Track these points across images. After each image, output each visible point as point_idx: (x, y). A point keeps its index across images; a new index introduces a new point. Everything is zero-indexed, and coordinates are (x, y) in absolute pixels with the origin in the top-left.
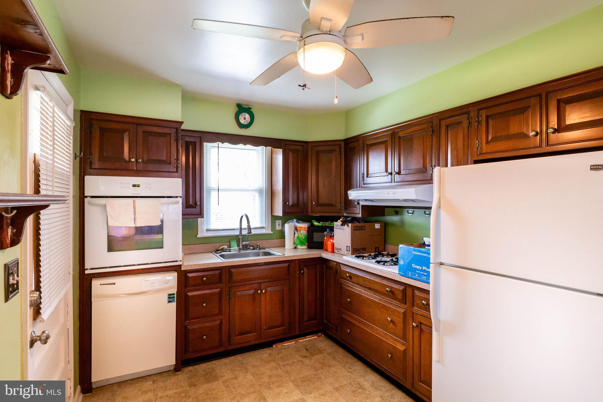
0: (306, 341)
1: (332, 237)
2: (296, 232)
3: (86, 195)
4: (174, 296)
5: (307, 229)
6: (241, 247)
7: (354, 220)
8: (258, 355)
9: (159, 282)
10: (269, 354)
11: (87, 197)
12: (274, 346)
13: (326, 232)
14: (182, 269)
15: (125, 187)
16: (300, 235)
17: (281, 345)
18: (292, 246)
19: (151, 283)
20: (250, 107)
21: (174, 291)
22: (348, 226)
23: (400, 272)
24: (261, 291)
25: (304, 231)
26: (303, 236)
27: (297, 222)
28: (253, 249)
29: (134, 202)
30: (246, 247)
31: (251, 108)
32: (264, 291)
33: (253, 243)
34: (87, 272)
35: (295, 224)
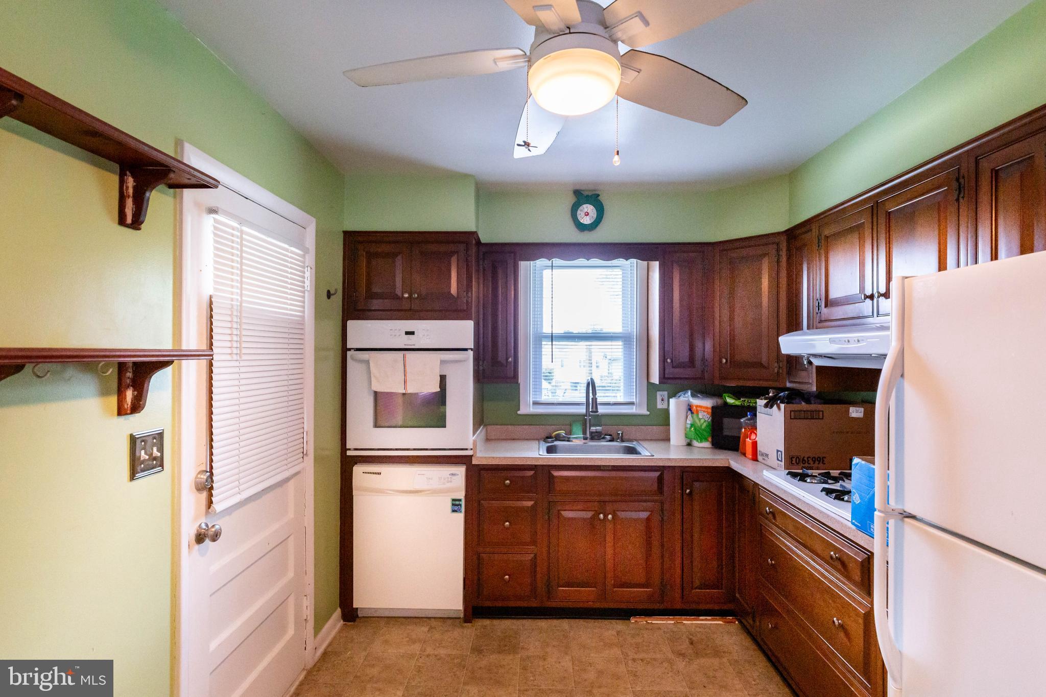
0: (697, 625)
1: (754, 428)
2: (690, 415)
3: (348, 347)
4: (460, 503)
5: (710, 411)
6: (588, 435)
7: (793, 396)
8: (599, 628)
9: (439, 478)
10: (619, 632)
11: (350, 349)
12: (633, 620)
13: (744, 419)
14: (474, 462)
15: (395, 335)
16: (697, 421)
17: (646, 621)
18: (683, 441)
19: (427, 478)
20: (597, 192)
21: (461, 495)
22: (779, 408)
23: (854, 521)
24: (606, 516)
25: (705, 414)
26: (703, 424)
27: (693, 396)
28: (610, 441)
29: (404, 357)
30: (596, 436)
31: (598, 195)
32: (610, 517)
33: (612, 429)
34: (349, 453)
35: (689, 400)
